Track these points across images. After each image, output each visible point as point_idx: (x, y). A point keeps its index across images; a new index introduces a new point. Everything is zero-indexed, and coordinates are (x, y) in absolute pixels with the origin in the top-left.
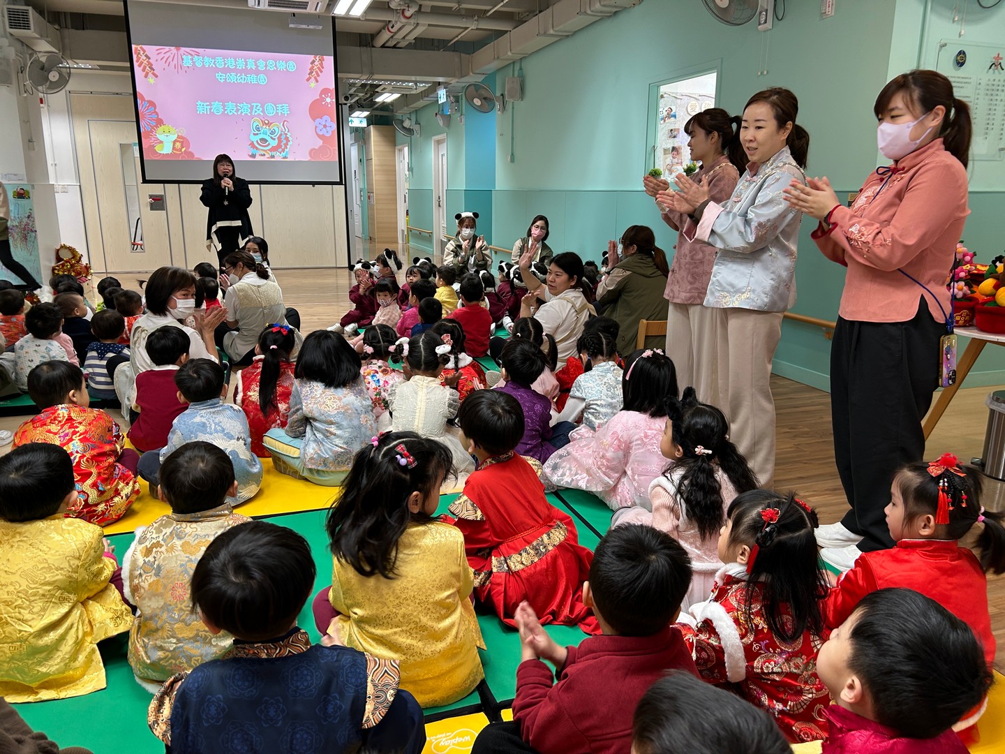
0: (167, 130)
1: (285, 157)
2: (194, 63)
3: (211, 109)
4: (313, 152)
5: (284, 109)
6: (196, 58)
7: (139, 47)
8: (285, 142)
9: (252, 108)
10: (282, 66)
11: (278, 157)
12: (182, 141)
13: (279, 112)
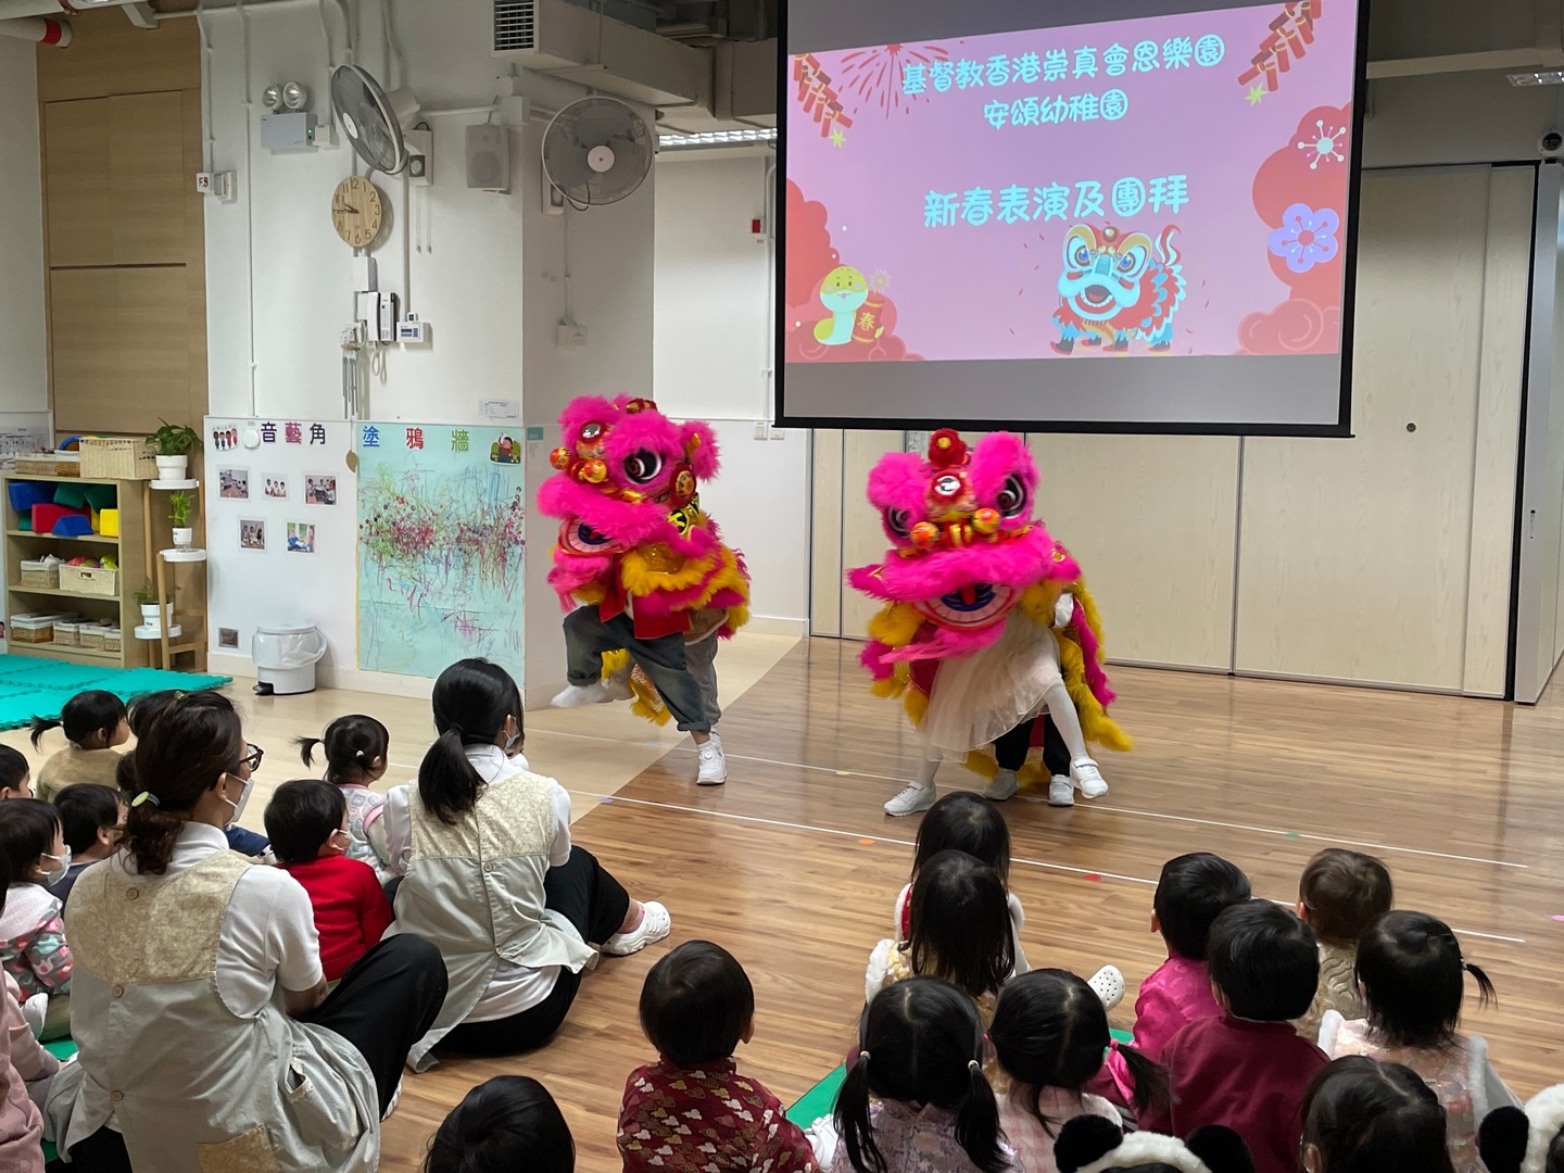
0: (844, 281)
1: (1162, 346)
2: (930, 82)
3: (959, 211)
4: (1253, 327)
5: (1172, 192)
6: (937, 67)
7: (804, 59)
8: (1163, 294)
9: (1073, 198)
10: (1178, 52)
11: (1141, 342)
12: (879, 308)
13: (1157, 201)
